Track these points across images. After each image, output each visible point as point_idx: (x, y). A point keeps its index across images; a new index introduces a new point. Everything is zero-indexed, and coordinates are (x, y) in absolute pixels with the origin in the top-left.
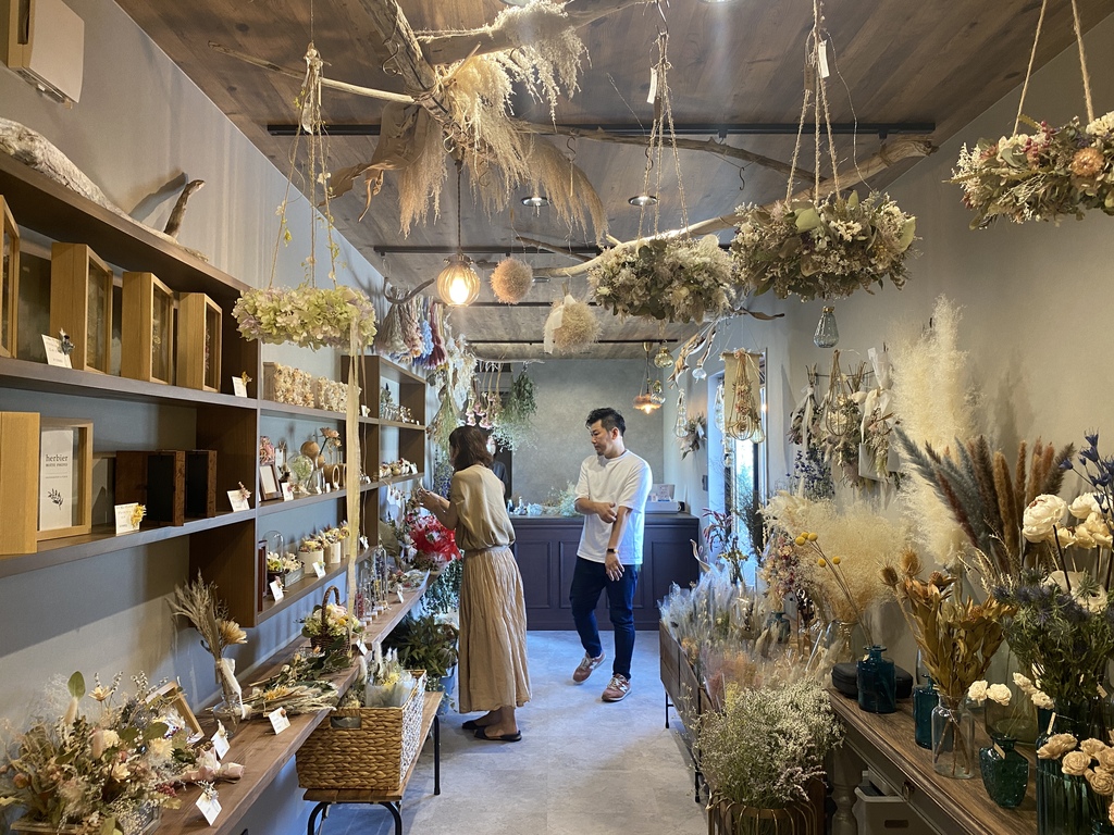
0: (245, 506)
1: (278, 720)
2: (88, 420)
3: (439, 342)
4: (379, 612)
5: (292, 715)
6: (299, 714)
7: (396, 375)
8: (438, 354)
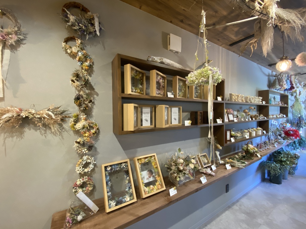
0: (221, 122)
1: (228, 166)
2: (181, 106)
3: (293, 85)
4: (267, 148)
5: (232, 166)
6: (234, 167)
7: (279, 95)
8: (292, 88)
